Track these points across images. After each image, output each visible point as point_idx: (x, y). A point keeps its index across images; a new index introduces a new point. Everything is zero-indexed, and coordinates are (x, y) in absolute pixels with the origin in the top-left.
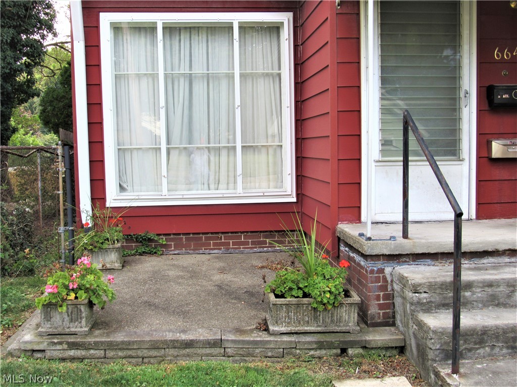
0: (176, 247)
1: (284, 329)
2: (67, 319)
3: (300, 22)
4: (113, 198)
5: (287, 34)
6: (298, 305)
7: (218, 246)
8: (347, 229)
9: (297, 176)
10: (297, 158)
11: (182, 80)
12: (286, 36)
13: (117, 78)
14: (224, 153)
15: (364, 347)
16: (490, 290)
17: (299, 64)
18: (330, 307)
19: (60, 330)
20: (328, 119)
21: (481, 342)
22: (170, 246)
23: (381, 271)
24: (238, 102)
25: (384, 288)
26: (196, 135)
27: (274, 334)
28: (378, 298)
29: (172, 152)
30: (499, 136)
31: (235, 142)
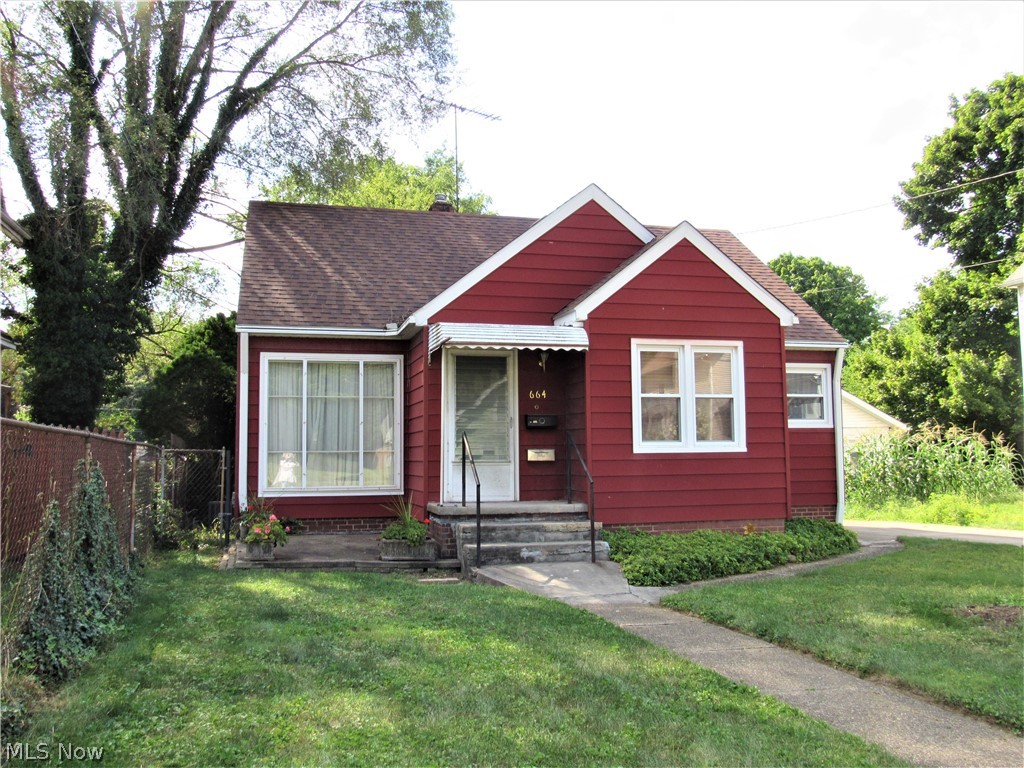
0: (311, 529)
1: (390, 558)
2: (262, 551)
3: (409, 362)
4: (263, 491)
5: (399, 370)
6: (399, 544)
7: (343, 528)
8: (432, 505)
9: (405, 475)
10: (405, 462)
11: (319, 402)
12: (398, 372)
13: (270, 400)
14: (349, 457)
15: (437, 568)
16: (506, 532)
17: (408, 393)
18: (417, 544)
19: (258, 558)
20: (423, 434)
21: (496, 556)
22: (306, 528)
23: (449, 525)
24: (361, 420)
25: (451, 535)
26: (329, 443)
27: (385, 560)
28: (447, 542)
29: (310, 456)
30: (534, 447)
31: (358, 449)
